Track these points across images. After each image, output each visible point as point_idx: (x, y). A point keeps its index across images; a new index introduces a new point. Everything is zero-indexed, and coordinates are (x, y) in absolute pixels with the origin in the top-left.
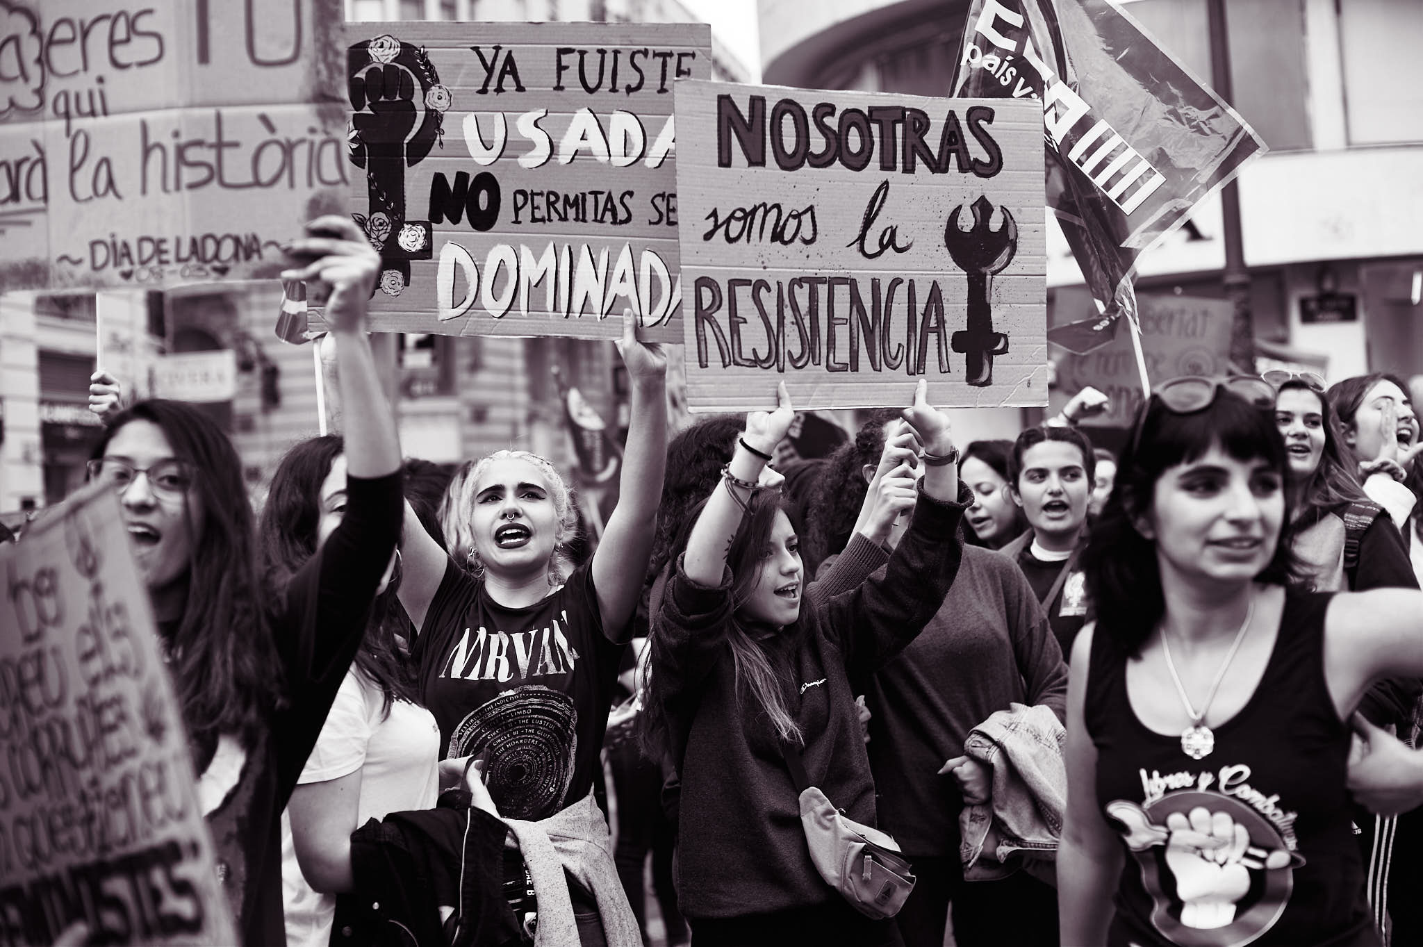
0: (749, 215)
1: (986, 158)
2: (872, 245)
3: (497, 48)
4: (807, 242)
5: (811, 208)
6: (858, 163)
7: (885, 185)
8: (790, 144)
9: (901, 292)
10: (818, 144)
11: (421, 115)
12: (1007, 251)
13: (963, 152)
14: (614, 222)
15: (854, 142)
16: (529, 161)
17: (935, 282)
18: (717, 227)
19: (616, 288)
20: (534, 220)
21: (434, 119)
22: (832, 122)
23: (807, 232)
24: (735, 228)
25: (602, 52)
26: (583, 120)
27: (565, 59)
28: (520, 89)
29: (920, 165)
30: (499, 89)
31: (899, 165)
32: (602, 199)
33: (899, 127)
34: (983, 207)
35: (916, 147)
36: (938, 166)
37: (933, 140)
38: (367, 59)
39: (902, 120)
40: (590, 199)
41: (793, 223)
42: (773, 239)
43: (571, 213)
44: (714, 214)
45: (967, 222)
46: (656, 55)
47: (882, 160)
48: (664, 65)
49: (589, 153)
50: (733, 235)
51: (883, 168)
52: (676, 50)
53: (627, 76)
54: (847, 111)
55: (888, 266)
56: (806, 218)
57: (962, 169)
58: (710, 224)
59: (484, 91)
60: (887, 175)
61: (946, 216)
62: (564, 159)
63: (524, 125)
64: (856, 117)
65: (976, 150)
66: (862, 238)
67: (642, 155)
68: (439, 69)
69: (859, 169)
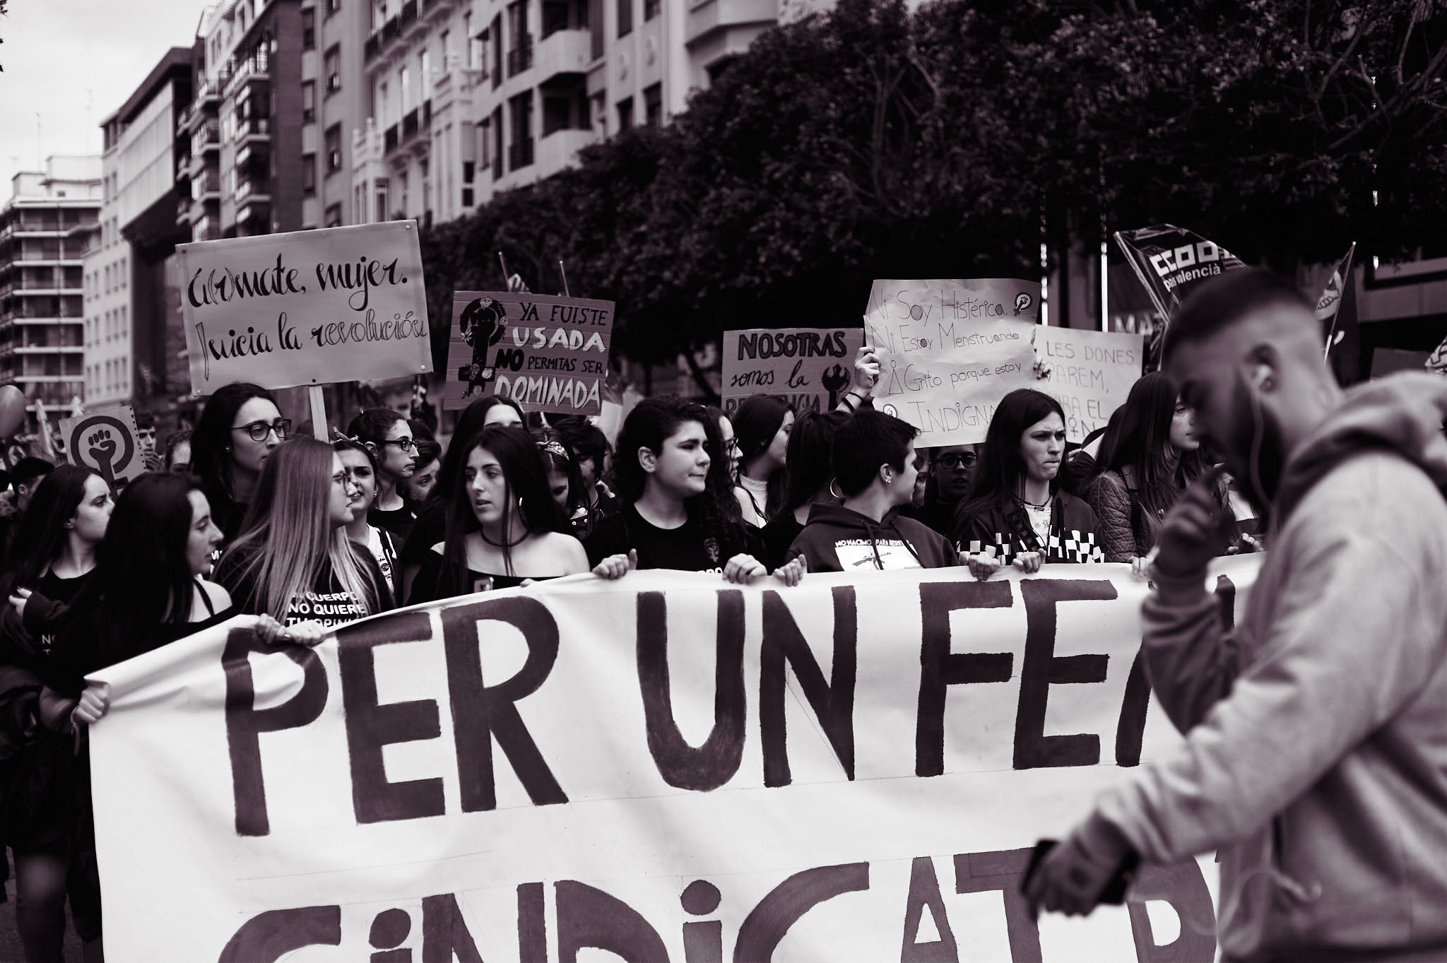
0: (748, 376)
1: (840, 350)
2: (794, 383)
3: (530, 304)
4: (769, 383)
5: (772, 372)
6: (791, 354)
7: (801, 361)
8: (765, 349)
9: (804, 400)
10: (776, 348)
11: (497, 327)
12: (845, 384)
13: (831, 348)
14: (568, 370)
15: (790, 346)
16: (537, 346)
17: (817, 396)
18: (736, 381)
19: (565, 394)
20: (536, 368)
21: (502, 329)
22: (782, 340)
23: (770, 380)
24: (743, 381)
25: (571, 308)
26: (560, 332)
27: (556, 310)
28: (537, 319)
29: (815, 354)
30: (529, 319)
31: (807, 354)
32: (564, 361)
33: (808, 340)
34: (838, 368)
35: (814, 348)
36: (821, 354)
37: (820, 345)
38: (480, 305)
39: (809, 338)
40: (559, 361)
41: (765, 377)
42: (757, 383)
43: (551, 366)
44: (735, 377)
45: (831, 373)
46: (592, 311)
47: (800, 353)
48: (595, 315)
49: (561, 344)
50: (742, 383)
51: (801, 355)
52: (600, 309)
53: (580, 317)
54: (788, 336)
55: (800, 390)
56: (770, 376)
57: (830, 354)
58: (734, 381)
59: (523, 319)
60: (802, 358)
61: (823, 371)
62: (551, 346)
63: (537, 333)
64: (791, 338)
65: (836, 347)
66: (791, 381)
67: (583, 346)
68: (506, 311)
69: (791, 356)
